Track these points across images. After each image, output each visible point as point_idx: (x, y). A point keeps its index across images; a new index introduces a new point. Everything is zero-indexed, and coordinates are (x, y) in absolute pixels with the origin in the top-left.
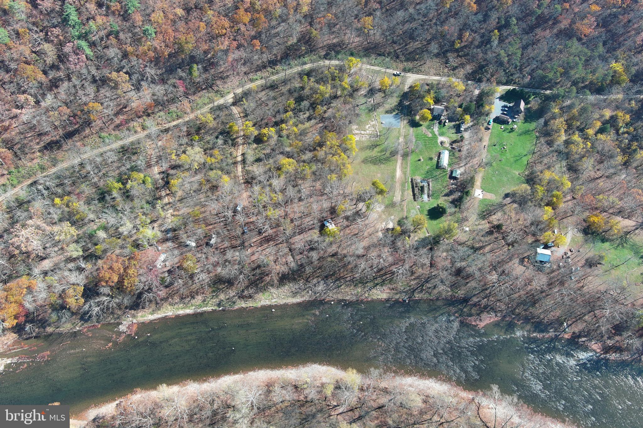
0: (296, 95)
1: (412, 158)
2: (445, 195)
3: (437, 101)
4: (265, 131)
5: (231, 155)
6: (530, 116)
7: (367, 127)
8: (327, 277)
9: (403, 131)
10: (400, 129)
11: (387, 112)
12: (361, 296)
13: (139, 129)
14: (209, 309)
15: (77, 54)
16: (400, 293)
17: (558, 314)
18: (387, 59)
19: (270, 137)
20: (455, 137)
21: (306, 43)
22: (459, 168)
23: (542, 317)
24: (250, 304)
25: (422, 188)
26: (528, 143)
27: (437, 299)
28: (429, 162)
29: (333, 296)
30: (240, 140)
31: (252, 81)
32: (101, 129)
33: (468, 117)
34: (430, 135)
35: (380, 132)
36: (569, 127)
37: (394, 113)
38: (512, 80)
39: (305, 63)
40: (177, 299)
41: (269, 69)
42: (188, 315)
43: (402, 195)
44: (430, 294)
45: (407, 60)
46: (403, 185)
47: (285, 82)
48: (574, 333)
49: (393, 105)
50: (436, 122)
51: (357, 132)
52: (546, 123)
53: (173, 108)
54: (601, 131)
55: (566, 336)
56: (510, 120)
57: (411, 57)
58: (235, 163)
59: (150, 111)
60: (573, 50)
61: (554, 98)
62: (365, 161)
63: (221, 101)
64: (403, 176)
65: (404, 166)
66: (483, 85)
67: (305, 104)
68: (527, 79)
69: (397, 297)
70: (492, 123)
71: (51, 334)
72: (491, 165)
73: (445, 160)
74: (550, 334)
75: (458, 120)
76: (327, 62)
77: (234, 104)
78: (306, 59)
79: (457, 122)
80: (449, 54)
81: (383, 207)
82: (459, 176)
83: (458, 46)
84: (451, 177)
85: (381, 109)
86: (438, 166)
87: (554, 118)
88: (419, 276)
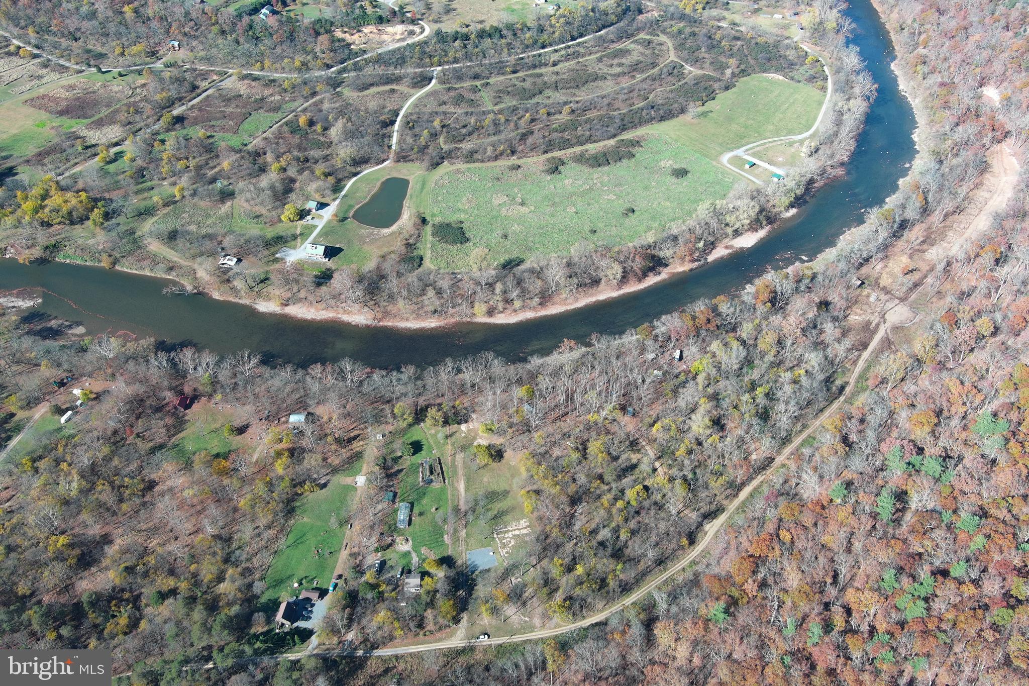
2: (401, 470)
7: (513, 543)
10: (467, 549)
11: (488, 570)
25: (431, 473)
28: (423, 509)
31: (694, 563)
34: (423, 549)
35: (494, 538)
37: (477, 572)
46: (455, 473)
49: (481, 584)
51: (525, 531)
62: (506, 493)
63: (717, 522)
64: (456, 485)
65: (456, 498)
70: (331, 587)
77: (700, 524)
85: (499, 572)
86: (411, 505)
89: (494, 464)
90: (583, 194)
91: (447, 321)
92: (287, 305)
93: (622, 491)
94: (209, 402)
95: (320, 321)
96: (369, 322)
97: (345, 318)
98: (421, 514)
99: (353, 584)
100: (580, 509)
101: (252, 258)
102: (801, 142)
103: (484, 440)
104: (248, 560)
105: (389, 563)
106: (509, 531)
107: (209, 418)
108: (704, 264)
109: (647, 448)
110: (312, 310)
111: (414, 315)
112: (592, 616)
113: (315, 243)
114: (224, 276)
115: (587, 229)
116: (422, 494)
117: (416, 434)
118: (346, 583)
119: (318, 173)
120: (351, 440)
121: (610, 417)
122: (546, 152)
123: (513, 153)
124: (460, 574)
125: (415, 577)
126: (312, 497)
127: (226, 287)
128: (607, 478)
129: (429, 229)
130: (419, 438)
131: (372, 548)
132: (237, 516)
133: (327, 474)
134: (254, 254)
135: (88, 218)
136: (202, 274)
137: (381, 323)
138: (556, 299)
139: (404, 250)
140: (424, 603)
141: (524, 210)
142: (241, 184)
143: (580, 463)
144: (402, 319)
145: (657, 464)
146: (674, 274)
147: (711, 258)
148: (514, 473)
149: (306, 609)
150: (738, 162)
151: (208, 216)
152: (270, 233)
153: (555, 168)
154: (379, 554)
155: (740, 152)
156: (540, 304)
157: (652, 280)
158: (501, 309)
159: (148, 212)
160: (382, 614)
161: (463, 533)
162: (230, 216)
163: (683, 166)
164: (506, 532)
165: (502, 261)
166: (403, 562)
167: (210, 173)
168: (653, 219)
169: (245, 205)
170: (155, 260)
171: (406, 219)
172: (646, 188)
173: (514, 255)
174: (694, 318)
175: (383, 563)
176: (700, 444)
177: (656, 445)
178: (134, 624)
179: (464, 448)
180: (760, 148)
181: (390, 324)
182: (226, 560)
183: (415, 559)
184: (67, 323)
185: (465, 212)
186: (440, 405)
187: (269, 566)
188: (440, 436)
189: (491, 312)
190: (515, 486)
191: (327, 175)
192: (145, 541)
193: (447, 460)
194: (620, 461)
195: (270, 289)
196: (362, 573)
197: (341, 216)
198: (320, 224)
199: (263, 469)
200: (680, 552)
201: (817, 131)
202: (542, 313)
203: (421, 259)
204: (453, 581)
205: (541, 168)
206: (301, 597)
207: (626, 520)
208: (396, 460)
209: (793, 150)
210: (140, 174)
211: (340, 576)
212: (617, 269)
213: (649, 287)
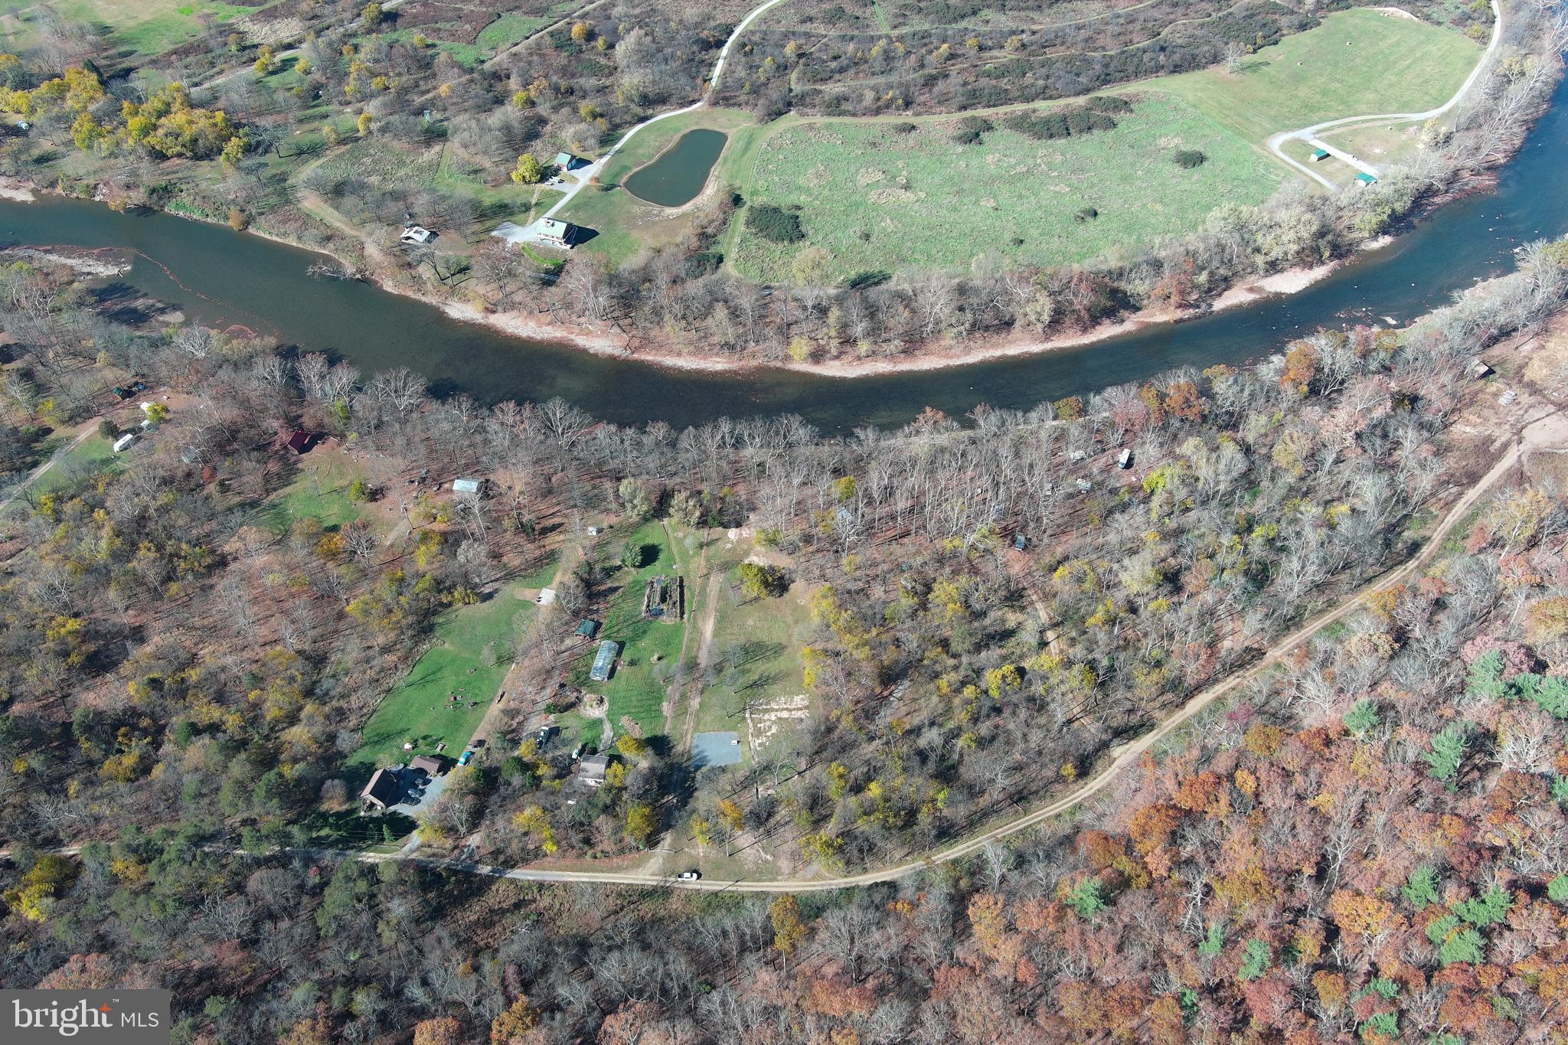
1: (675, 664)
2: (616, 589)
7: (774, 730)
9: (689, 724)
10: (696, 729)
11: (723, 770)
20: (565, 717)
25: (663, 600)
28: (637, 657)
31: (1079, 807)
33: (526, 755)
34: (624, 719)
35: (744, 718)
37: (704, 769)
43: (705, 585)
46: (702, 604)
49: (706, 791)
50: (602, 753)
51: (798, 715)
56: (413, 764)
62: (779, 649)
63: (1137, 747)
64: (700, 623)
65: (695, 644)
73: (601, 661)
85: (740, 775)
86: (620, 648)
89: (771, 601)
90: (1012, 181)
91: (743, 363)
92: (494, 312)
93: (979, 672)
94: (339, 445)
95: (541, 342)
96: (617, 352)
97: (581, 341)
98: (632, 663)
99: (498, 758)
100: (902, 689)
101: (453, 234)
102: (1421, 125)
103: (760, 558)
104: (343, 696)
105: (565, 734)
106: (773, 710)
107: (334, 471)
108: (1204, 314)
109: (1039, 606)
110: (532, 324)
111: (692, 348)
112: (879, 870)
113: (556, 218)
114: (404, 258)
115: (1008, 236)
116: (640, 631)
117: (652, 535)
118: (487, 755)
119: (583, 111)
120: (545, 531)
121: (981, 547)
122: (964, 108)
123: (908, 104)
124: (672, 767)
125: (597, 762)
126: (467, 613)
127: (406, 274)
128: (956, 646)
129: (742, 214)
130: (656, 542)
131: (542, 706)
132: (342, 625)
133: (496, 580)
134: (458, 228)
135: (220, 151)
136: (372, 251)
137: (636, 356)
138: (932, 346)
139: (694, 242)
140: (600, 805)
141: (907, 196)
142: (460, 120)
143: (913, 615)
144: (671, 352)
145: (1050, 635)
146: (1148, 325)
147: (1219, 305)
148: (801, 615)
149: (415, 786)
150: (1300, 149)
151: (402, 164)
152: (489, 197)
153: (973, 136)
154: (552, 717)
155: (1306, 134)
156: (904, 352)
157: (1106, 331)
158: (834, 352)
159: (313, 151)
160: (528, 812)
161: (695, 703)
162: (434, 167)
163: (1198, 148)
164: (766, 711)
165: (853, 274)
166: (587, 735)
167: (418, 100)
168: (1128, 229)
169: (462, 152)
170: (306, 221)
171: (711, 194)
172: (1125, 179)
173: (875, 267)
174: (1162, 397)
175: (554, 732)
176: (1133, 610)
177: (1055, 603)
178: (144, 768)
179: (725, 567)
180: (1343, 129)
181: (650, 358)
182: (309, 693)
183: (608, 733)
184: (160, 305)
185: (808, 191)
186: (700, 493)
187: (374, 711)
188: (690, 542)
189: (817, 356)
190: (795, 638)
191: (595, 116)
192: (196, 644)
193: (693, 583)
194: (987, 621)
195: (473, 282)
196: (515, 743)
197: (607, 181)
198: (571, 191)
199: (399, 557)
200: (1059, 787)
201: (1456, 106)
202: (906, 366)
203: (720, 259)
204: (661, 778)
205: (951, 132)
206: (412, 766)
207: (975, 720)
208: (609, 572)
209: (1404, 137)
210: (314, 94)
211: (480, 743)
212: (1044, 305)
213: (1099, 341)
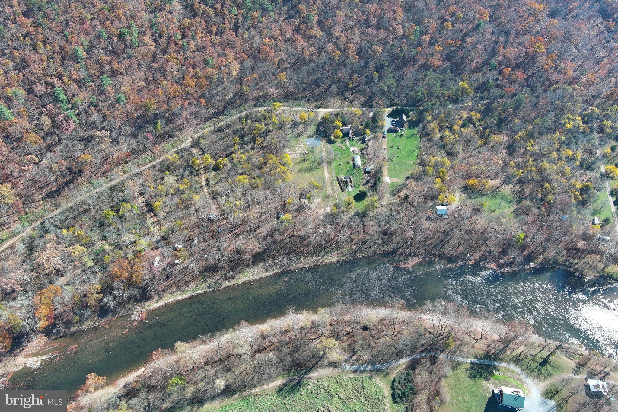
0: (239, 134)
1: (334, 164)
2: (364, 185)
3: (344, 124)
4: (221, 160)
5: (197, 182)
6: (412, 125)
7: (297, 148)
8: (288, 254)
9: (324, 148)
10: (321, 147)
11: (309, 137)
12: (317, 262)
13: (121, 174)
14: (202, 291)
15: (68, 122)
16: (346, 255)
17: (462, 249)
18: (301, 102)
19: (225, 165)
20: (362, 146)
21: (240, 97)
22: (370, 165)
23: (451, 253)
24: (233, 282)
25: (346, 182)
26: (415, 142)
27: (374, 255)
28: (347, 165)
29: (295, 266)
30: (202, 171)
31: (203, 129)
32: (91, 177)
33: (368, 131)
34: (344, 147)
35: (307, 151)
36: (441, 128)
37: (315, 136)
38: (394, 103)
39: (241, 112)
40: (174, 289)
41: (215, 119)
42: (186, 299)
43: (333, 189)
44: (368, 252)
45: (316, 100)
46: (332, 182)
47: (228, 126)
48: (476, 260)
49: (313, 132)
50: (347, 138)
51: (290, 153)
52: (424, 128)
53: (145, 155)
54: (463, 126)
55: (471, 263)
56: (398, 129)
57: (318, 98)
58: (202, 187)
59: (127, 160)
60: (431, 76)
61: (425, 110)
62: (300, 171)
63: (183, 146)
64: (330, 177)
65: (329, 170)
66: (375, 110)
67: (247, 138)
68: (405, 101)
69: (344, 258)
70: (386, 133)
71: (76, 332)
72: (392, 160)
73: (359, 161)
74: (460, 263)
75: (362, 135)
76: (258, 109)
77: (193, 146)
78: (242, 108)
79: (362, 137)
80: (346, 93)
81: (320, 199)
82: (371, 171)
83: (351, 86)
84: (366, 172)
85: (304, 136)
86: (354, 167)
87: (429, 122)
88: (357, 241)
106: (299, 153)
116: (350, 172)
117: (360, 205)
124: (324, 136)
130: (357, 203)
133: (408, 184)
166: (353, 142)
179: (327, 196)
183: (347, 143)
193: (338, 190)
